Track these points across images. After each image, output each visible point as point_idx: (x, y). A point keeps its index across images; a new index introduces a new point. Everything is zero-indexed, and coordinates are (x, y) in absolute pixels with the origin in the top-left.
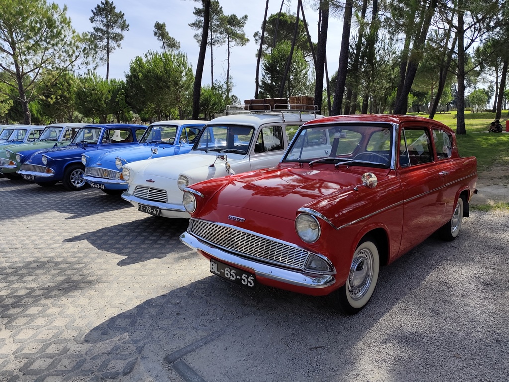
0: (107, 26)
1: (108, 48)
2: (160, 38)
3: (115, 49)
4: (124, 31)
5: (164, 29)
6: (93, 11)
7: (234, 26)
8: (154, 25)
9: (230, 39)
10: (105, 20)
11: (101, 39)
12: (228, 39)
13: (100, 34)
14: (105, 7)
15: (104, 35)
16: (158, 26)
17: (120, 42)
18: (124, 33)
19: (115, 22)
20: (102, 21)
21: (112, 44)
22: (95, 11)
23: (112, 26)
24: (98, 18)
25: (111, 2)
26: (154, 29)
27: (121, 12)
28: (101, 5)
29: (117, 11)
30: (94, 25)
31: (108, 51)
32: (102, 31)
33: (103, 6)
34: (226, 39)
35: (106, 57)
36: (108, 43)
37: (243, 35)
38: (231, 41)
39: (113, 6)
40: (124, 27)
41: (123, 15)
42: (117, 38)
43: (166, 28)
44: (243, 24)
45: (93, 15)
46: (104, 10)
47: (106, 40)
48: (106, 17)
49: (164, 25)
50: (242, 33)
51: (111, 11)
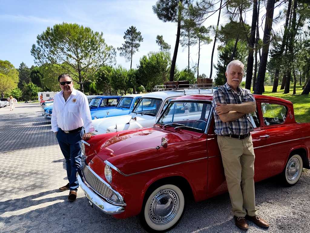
0: (132, 40)
1: (132, 52)
2: (160, 44)
3: (135, 52)
4: (140, 42)
5: (162, 39)
6: (125, 33)
7: (203, 33)
8: (156, 37)
9: (200, 41)
10: (131, 37)
11: (129, 47)
12: (199, 41)
13: (128, 45)
14: (131, 30)
15: (130, 45)
16: (159, 37)
17: (138, 48)
18: (141, 43)
19: (136, 38)
20: (129, 38)
21: (134, 49)
22: (126, 33)
23: (134, 40)
24: (128, 36)
25: (134, 27)
26: (156, 39)
27: (139, 32)
28: (129, 29)
29: (137, 31)
30: (125, 40)
31: (132, 53)
32: (129, 43)
33: (130, 30)
34: (198, 41)
35: (131, 57)
36: (132, 49)
37: (209, 38)
38: (201, 42)
39: (135, 29)
40: (141, 39)
41: (140, 33)
42: (137, 46)
43: (163, 38)
44: (209, 31)
45: (125, 35)
46: (130, 31)
47: (131, 48)
48: (132, 35)
49: (162, 36)
50: (208, 36)
51: (134, 32)
